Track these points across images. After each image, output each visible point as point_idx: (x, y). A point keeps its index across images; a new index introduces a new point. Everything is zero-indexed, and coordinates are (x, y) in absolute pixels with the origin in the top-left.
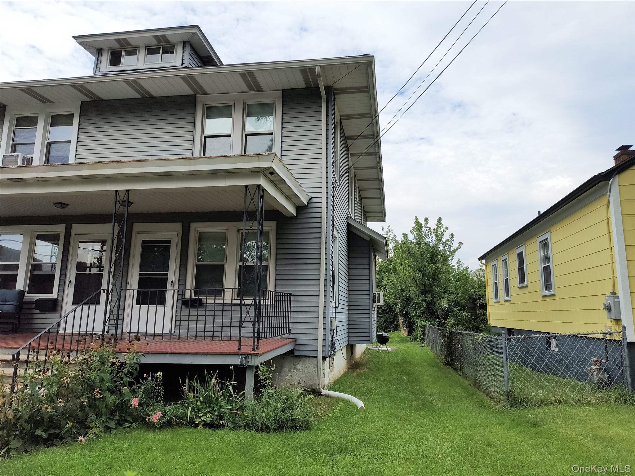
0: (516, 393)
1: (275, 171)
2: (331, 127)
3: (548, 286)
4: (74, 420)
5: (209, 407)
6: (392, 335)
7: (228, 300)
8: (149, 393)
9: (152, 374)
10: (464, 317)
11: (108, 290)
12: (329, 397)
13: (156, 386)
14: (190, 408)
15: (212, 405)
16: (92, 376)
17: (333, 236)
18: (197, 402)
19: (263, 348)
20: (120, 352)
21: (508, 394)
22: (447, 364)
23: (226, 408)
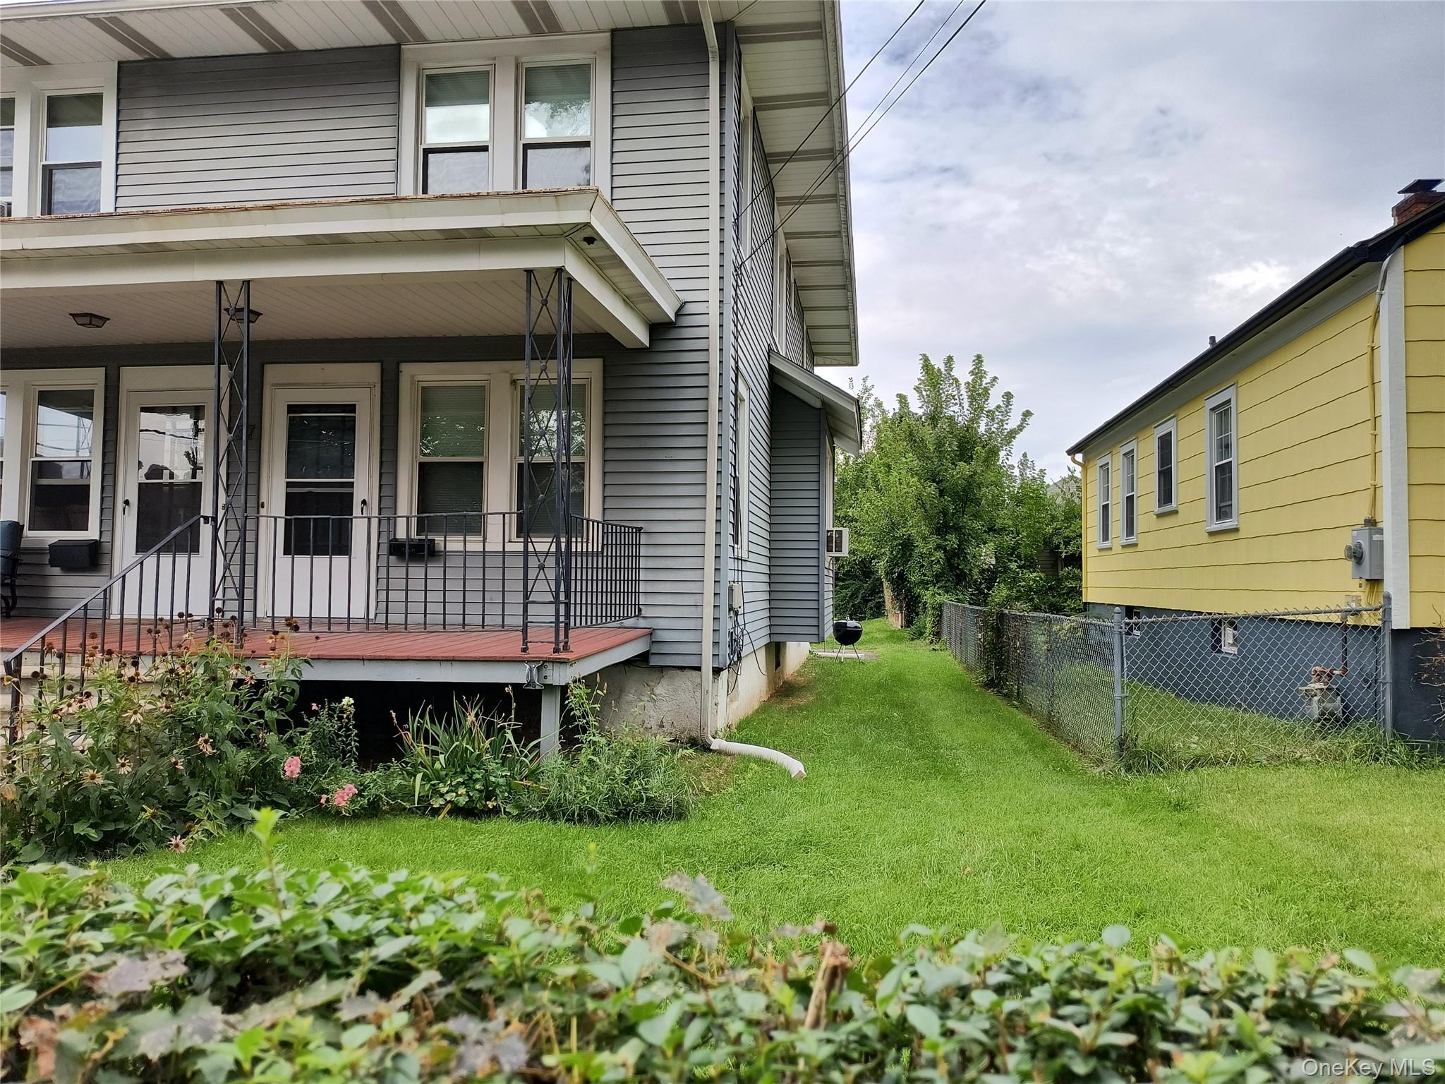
0: (1140, 742)
1: (597, 233)
2: (731, 128)
3: (1223, 511)
4: (159, 803)
5: (463, 772)
6: (869, 627)
7: (494, 545)
8: (325, 744)
9: (329, 703)
10: (1031, 583)
11: (215, 519)
12: (727, 754)
13: (340, 728)
14: (419, 776)
15: (469, 770)
16: (192, 707)
17: (735, 395)
18: (433, 764)
19: (577, 649)
20: (254, 656)
21: (1122, 743)
22: (990, 684)
23: (499, 775)
